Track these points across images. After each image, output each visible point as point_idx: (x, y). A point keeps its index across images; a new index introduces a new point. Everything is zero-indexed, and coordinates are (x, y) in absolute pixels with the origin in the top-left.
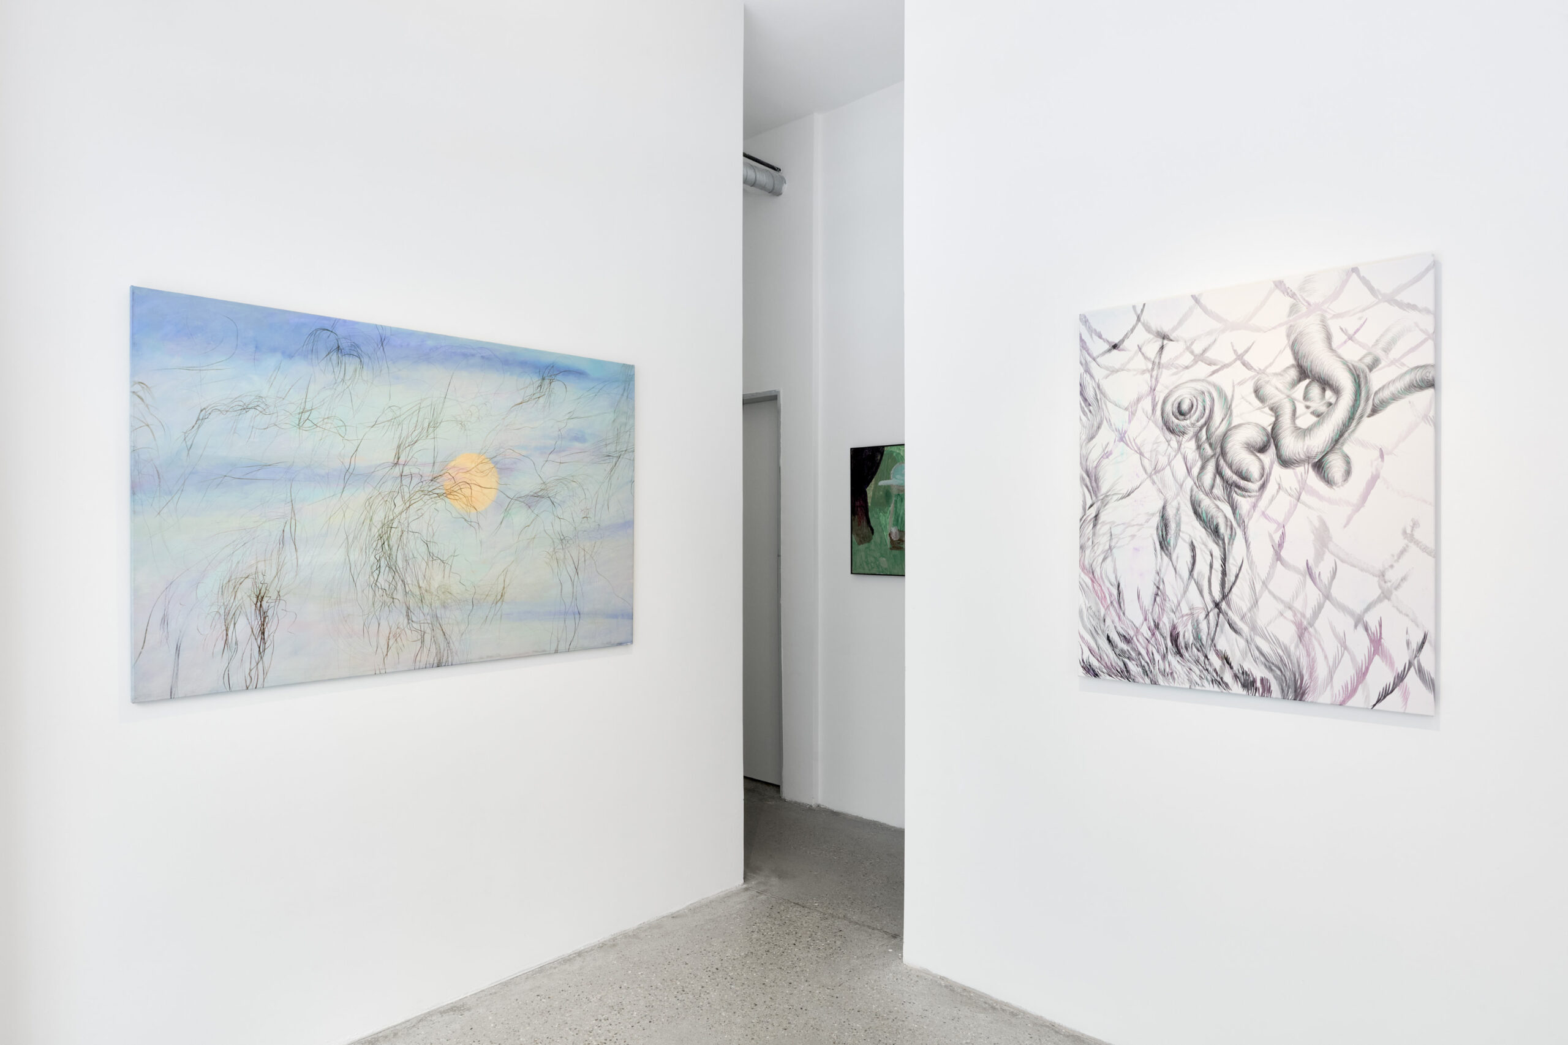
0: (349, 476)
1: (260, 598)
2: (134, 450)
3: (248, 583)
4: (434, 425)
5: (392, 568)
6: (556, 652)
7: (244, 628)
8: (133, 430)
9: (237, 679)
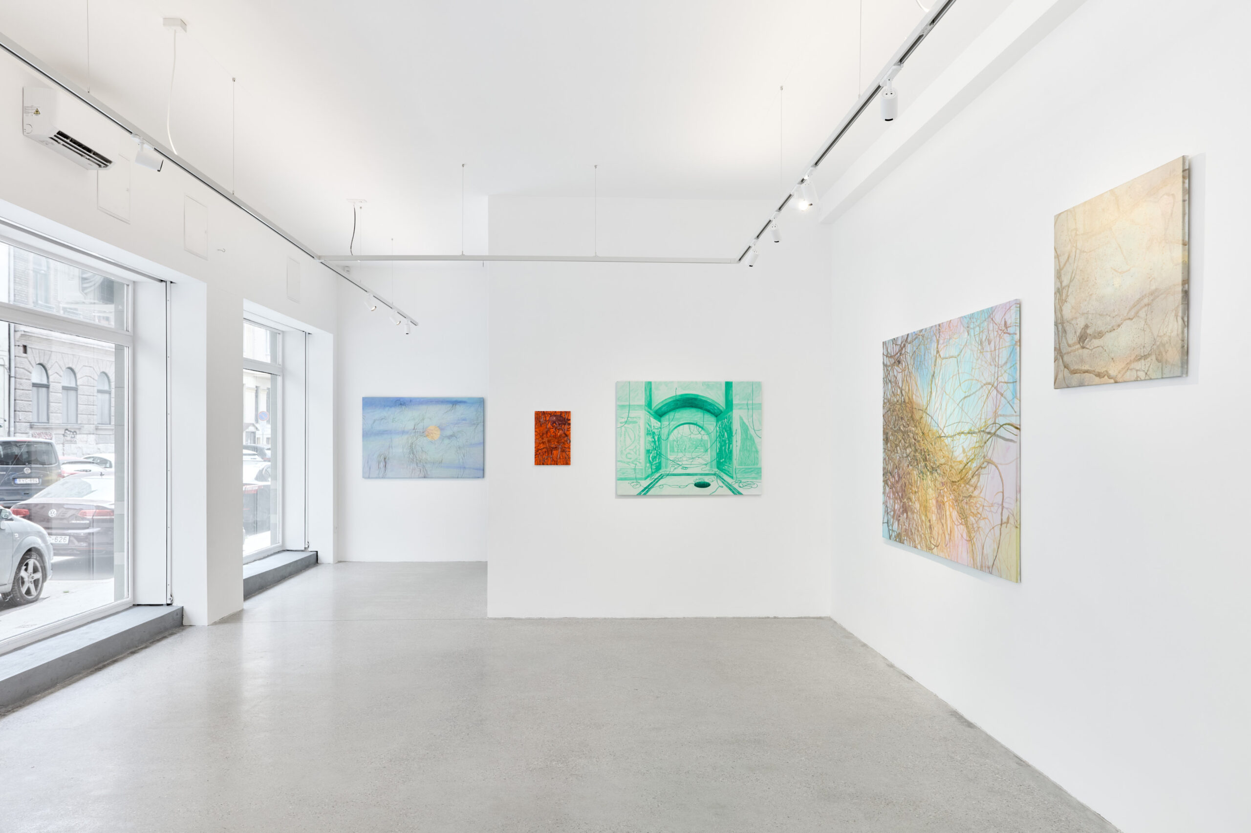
0: (403, 432)
1: (385, 459)
2: (363, 429)
3: (383, 456)
4: (423, 419)
5: (413, 453)
6: (458, 478)
7: (382, 464)
8: (363, 425)
9: (381, 475)
